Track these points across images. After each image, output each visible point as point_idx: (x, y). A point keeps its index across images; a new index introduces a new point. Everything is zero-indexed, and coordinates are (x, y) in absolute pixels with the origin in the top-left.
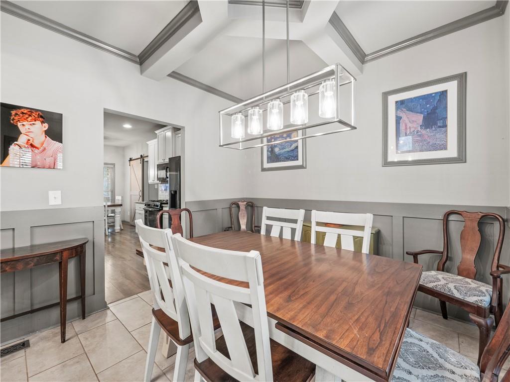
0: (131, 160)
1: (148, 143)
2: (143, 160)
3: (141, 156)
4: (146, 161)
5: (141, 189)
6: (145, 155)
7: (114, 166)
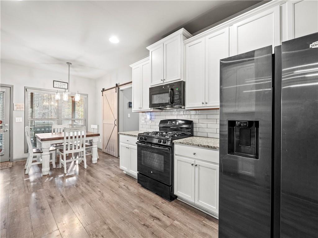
0: (103, 90)
1: (131, 66)
2: (119, 88)
3: (117, 85)
4: (122, 90)
5: (116, 118)
6: (120, 84)
7: (87, 96)
